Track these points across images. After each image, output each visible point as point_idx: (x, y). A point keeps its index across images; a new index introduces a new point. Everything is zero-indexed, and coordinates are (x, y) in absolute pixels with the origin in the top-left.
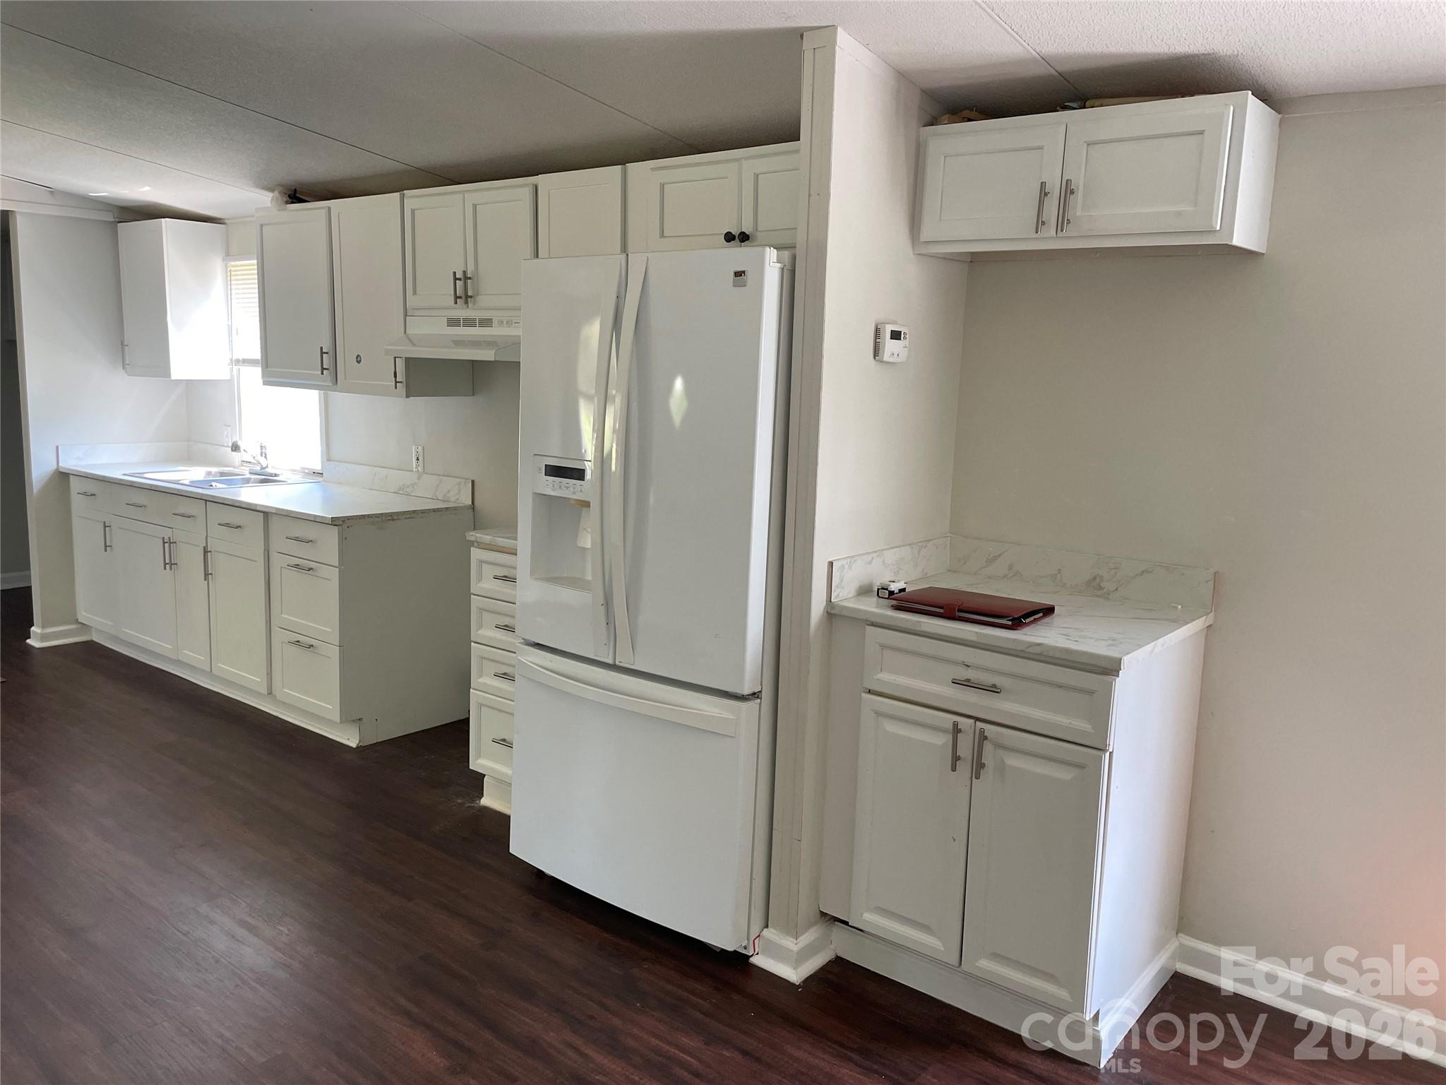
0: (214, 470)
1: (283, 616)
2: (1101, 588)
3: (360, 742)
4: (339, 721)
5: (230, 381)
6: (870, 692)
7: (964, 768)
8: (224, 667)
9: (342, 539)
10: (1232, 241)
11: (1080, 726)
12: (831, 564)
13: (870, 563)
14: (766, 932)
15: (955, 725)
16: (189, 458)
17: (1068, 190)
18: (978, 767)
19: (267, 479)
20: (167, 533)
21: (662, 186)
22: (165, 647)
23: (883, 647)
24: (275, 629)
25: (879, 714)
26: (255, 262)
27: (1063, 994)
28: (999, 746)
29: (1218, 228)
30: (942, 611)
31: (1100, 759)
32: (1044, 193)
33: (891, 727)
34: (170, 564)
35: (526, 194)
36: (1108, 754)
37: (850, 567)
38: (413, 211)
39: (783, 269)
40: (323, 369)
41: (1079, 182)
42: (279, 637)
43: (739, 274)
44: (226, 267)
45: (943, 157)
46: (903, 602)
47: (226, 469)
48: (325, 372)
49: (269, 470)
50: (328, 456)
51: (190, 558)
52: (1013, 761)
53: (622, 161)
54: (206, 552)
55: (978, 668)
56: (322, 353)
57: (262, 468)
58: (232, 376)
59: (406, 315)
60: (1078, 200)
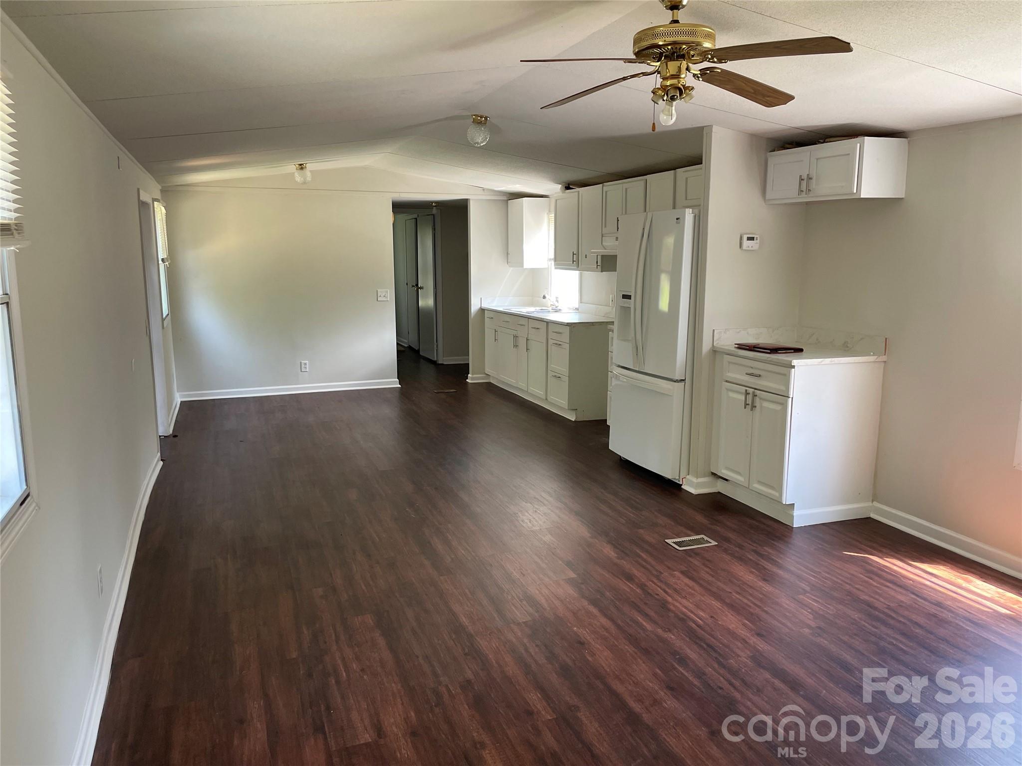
0: (538, 308)
1: (552, 366)
2: (848, 347)
3: (576, 419)
4: (567, 408)
5: (548, 268)
6: (727, 381)
7: (749, 407)
8: (532, 389)
9: (571, 332)
10: (860, 196)
11: (780, 387)
12: (714, 330)
13: (738, 332)
14: (688, 477)
15: (746, 390)
16: (532, 304)
17: (809, 178)
18: (753, 407)
19: (557, 311)
20: (515, 333)
21: (687, 178)
22: (512, 381)
23: (729, 363)
24: (549, 371)
25: (728, 390)
26: (553, 215)
27: (777, 494)
28: (761, 399)
29: (855, 191)
30: (748, 348)
31: (787, 401)
32: (801, 179)
33: (732, 395)
34: (516, 346)
35: (642, 183)
36: (790, 399)
37: (725, 332)
38: (606, 192)
39: (695, 216)
40: (573, 261)
41: (814, 175)
42: (550, 374)
43: (677, 219)
44: (548, 217)
45: (773, 165)
46: (741, 347)
47: (543, 308)
48: (574, 262)
49: (559, 308)
50: (581, 302)
51: (522, 342)
52: (766, 404)
53: (674, 169)
54: (527, 340)
55: (756, 368)
56: (573, 254)
57: (556, 307)
58: (549, 266)
59: (602, 236)
60: (814, 181)
